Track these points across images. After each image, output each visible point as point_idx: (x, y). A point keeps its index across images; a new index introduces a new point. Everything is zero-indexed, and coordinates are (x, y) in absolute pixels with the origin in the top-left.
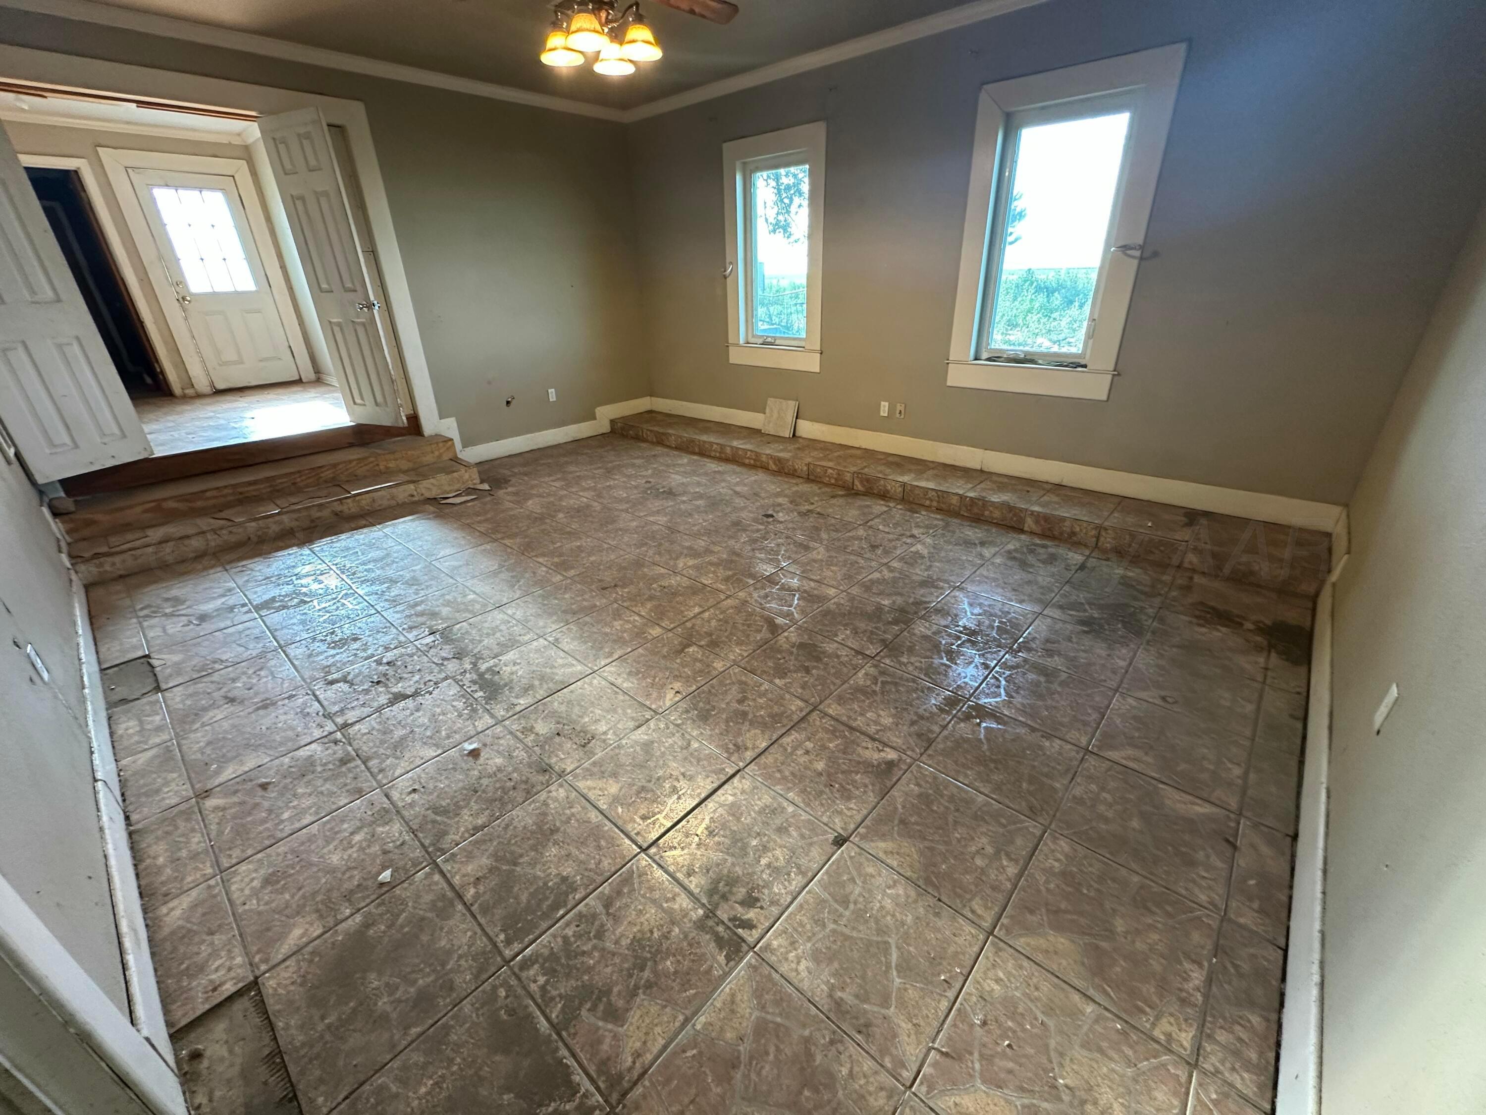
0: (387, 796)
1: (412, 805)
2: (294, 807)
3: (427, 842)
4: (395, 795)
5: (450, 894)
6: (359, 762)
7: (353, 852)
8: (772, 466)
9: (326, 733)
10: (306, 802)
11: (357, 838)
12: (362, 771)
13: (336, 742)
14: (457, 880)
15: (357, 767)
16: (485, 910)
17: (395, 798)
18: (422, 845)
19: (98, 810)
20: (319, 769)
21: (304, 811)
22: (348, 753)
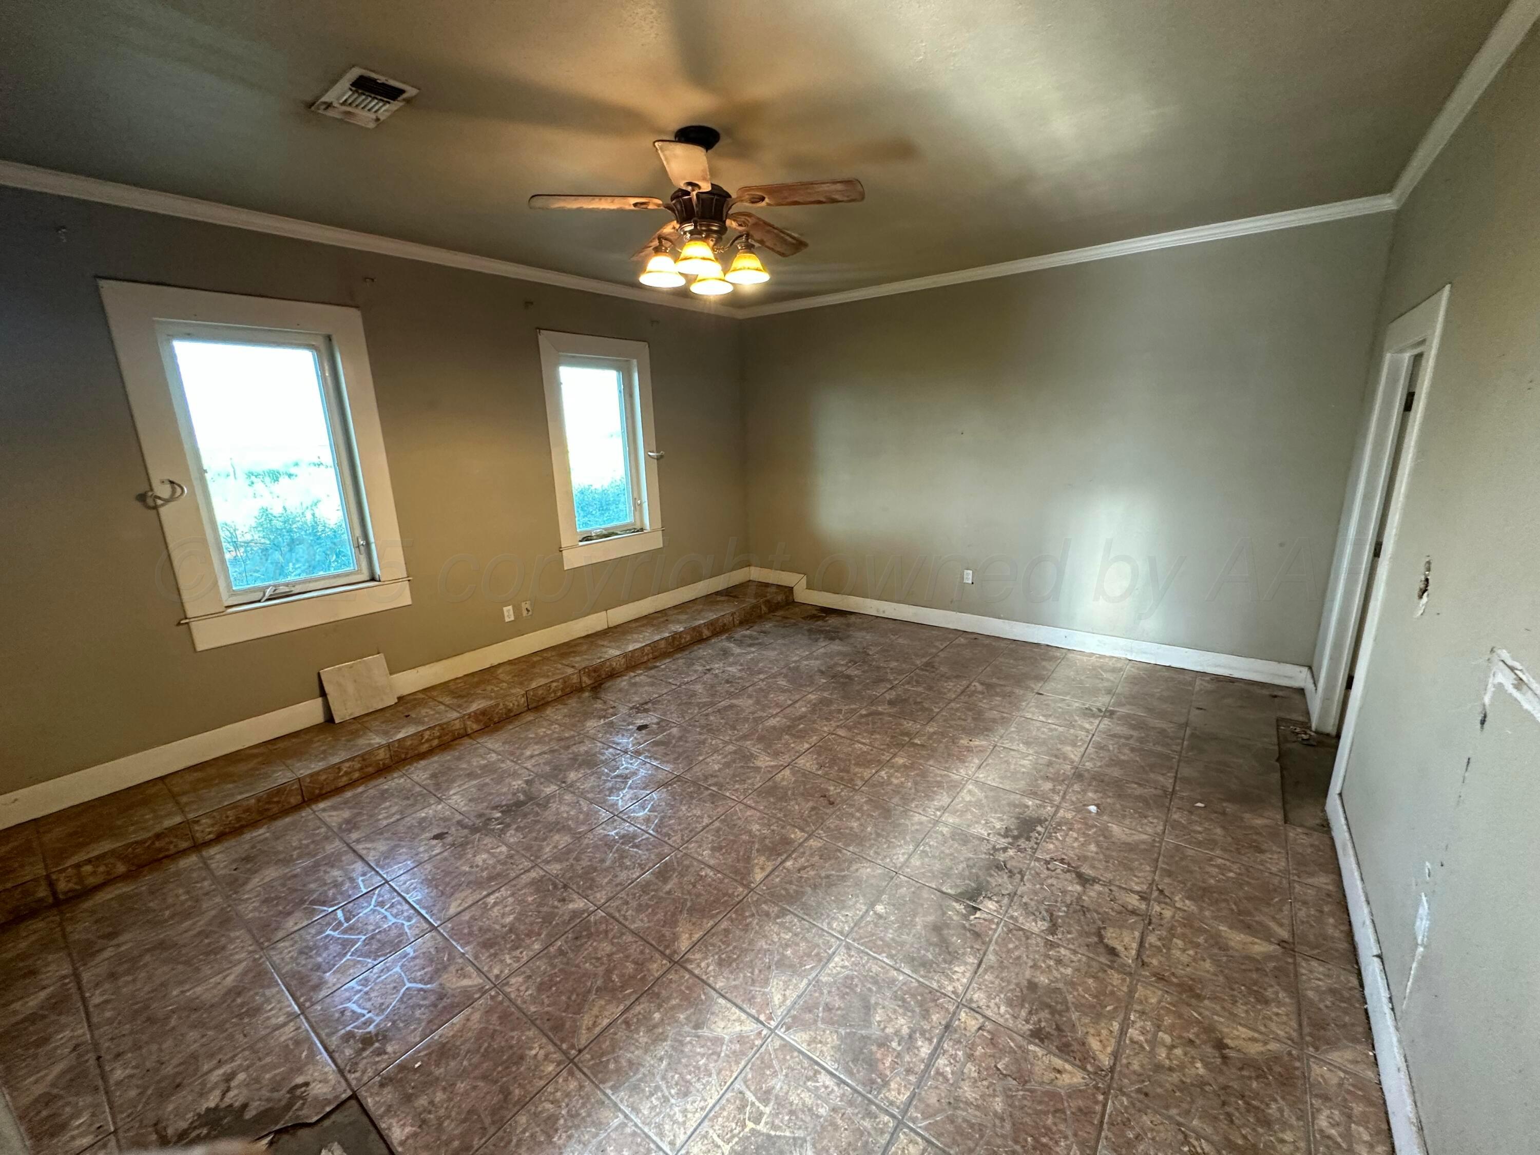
0: (1164, 832)
1: (1157, 818)
2: (1223, 875)
3: (1168, 800)
4: (1160, 828)
5: (1178, 781)
6: (1160, 864)
7: (1206, 825)
8: (473, 726)
9: (1163, 906)
10: (1214, 871)
11: (1199, 829)
12: (1164, 856)
13: (1161, 892)
14: (1171, 781)
15: (1164, 862)
16: (1172, 768)
17: (1161, 828)
18: (1171, 800)
19: (1373, 921)
20: (1189, 884)
21: (1218, 866)
22: (1161, 876)
